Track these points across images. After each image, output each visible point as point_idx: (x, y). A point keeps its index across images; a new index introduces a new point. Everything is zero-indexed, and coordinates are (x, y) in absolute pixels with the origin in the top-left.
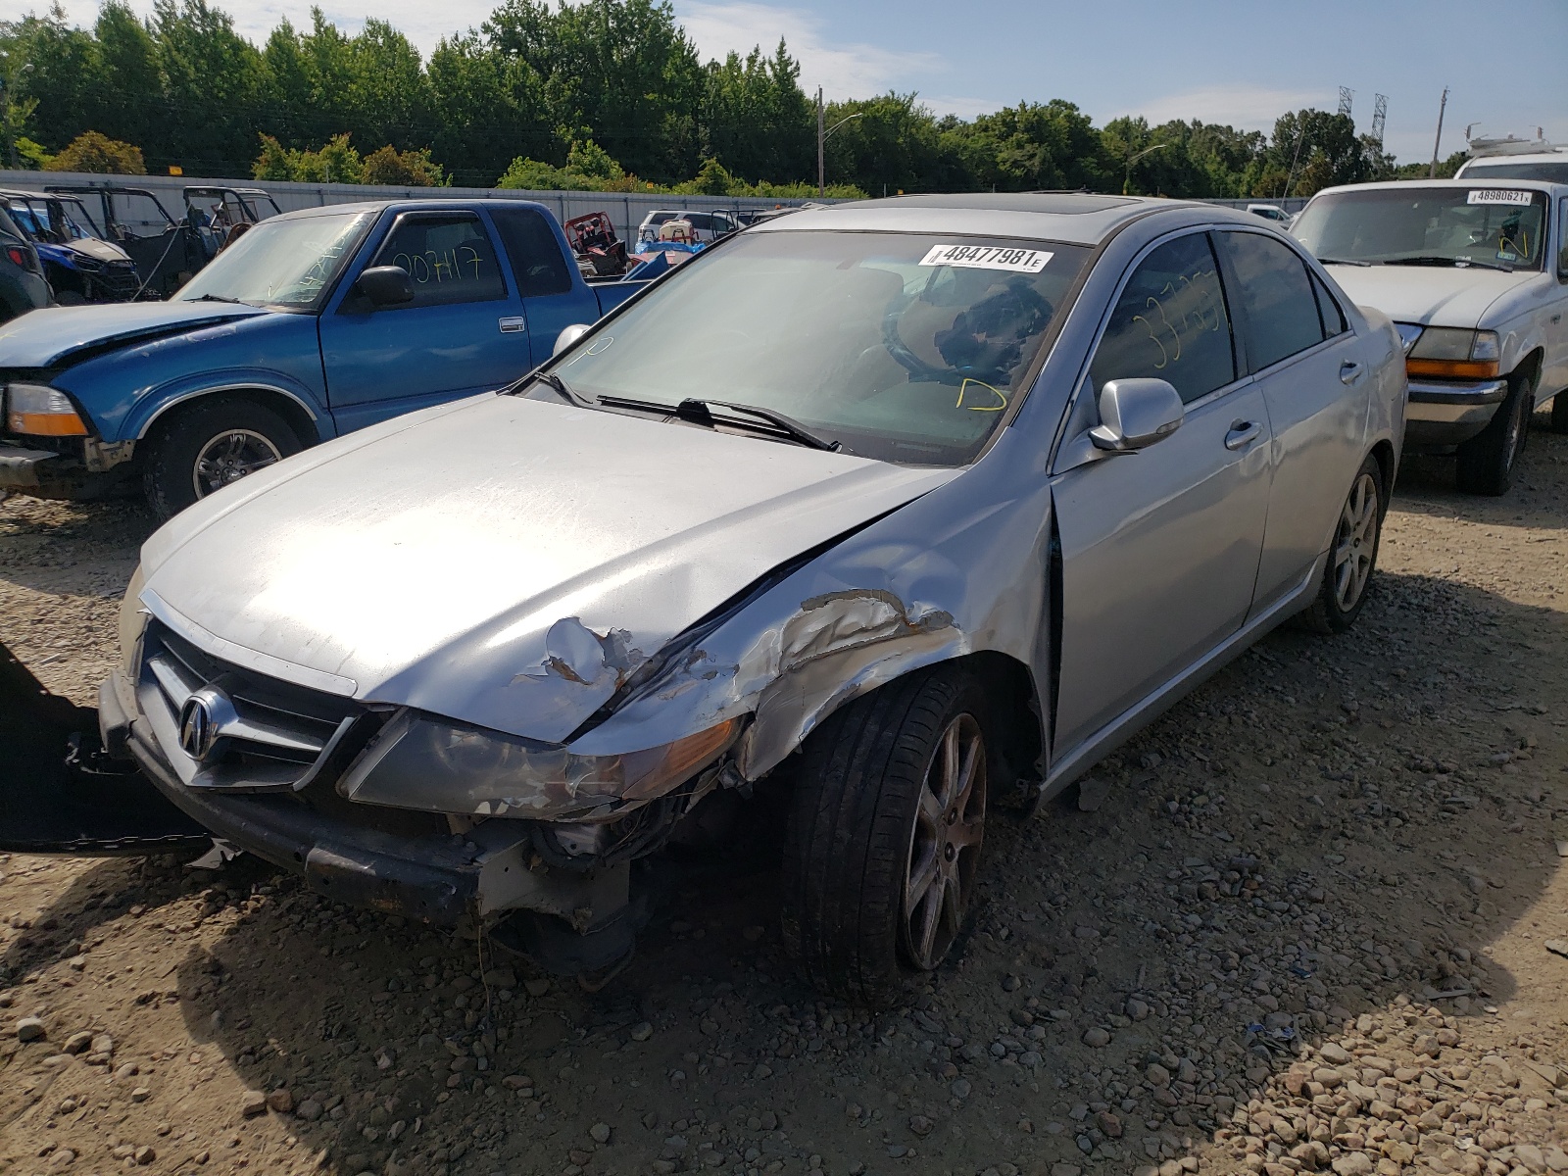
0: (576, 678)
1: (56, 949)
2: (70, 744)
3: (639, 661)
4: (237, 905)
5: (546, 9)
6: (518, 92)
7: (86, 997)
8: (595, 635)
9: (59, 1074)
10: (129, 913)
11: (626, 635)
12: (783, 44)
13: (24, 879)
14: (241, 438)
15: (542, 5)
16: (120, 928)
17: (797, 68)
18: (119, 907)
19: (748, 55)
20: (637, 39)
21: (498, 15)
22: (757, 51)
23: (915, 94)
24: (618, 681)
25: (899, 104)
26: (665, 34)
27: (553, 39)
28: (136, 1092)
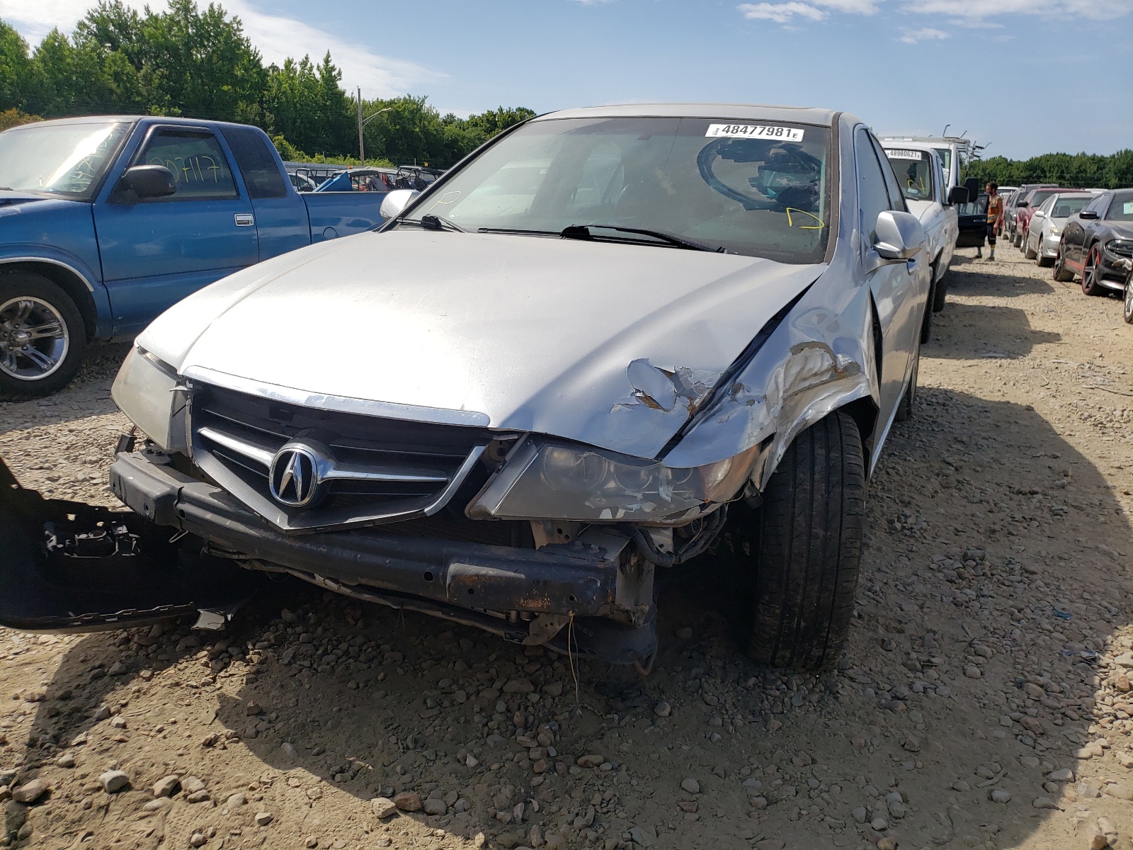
0: (658, 406)
1: (86, 714)
2: (47, 532)
3: (702, 392)
4: (243, 659)
5: (135, 13)
6: (117, 76)
7: (147, 748)
8: (665, 372)
9: (167, 814)
10: (139, 676)
11: (689, 372)
12: (328, 56)
13: (9, 662)
14: (29, 304)
15: (131, 12)
16: (139, 691)
17: (340, 74)
18: (126, 675)
19: (301, 60)
20: (213, 43)
21: (92, 16)
22: (307, 58)
23: (425, 97)
24: (690, 408)
25: (414, 103)
26: (236, 41)
27: (141, 38)
28: (258, 817)
